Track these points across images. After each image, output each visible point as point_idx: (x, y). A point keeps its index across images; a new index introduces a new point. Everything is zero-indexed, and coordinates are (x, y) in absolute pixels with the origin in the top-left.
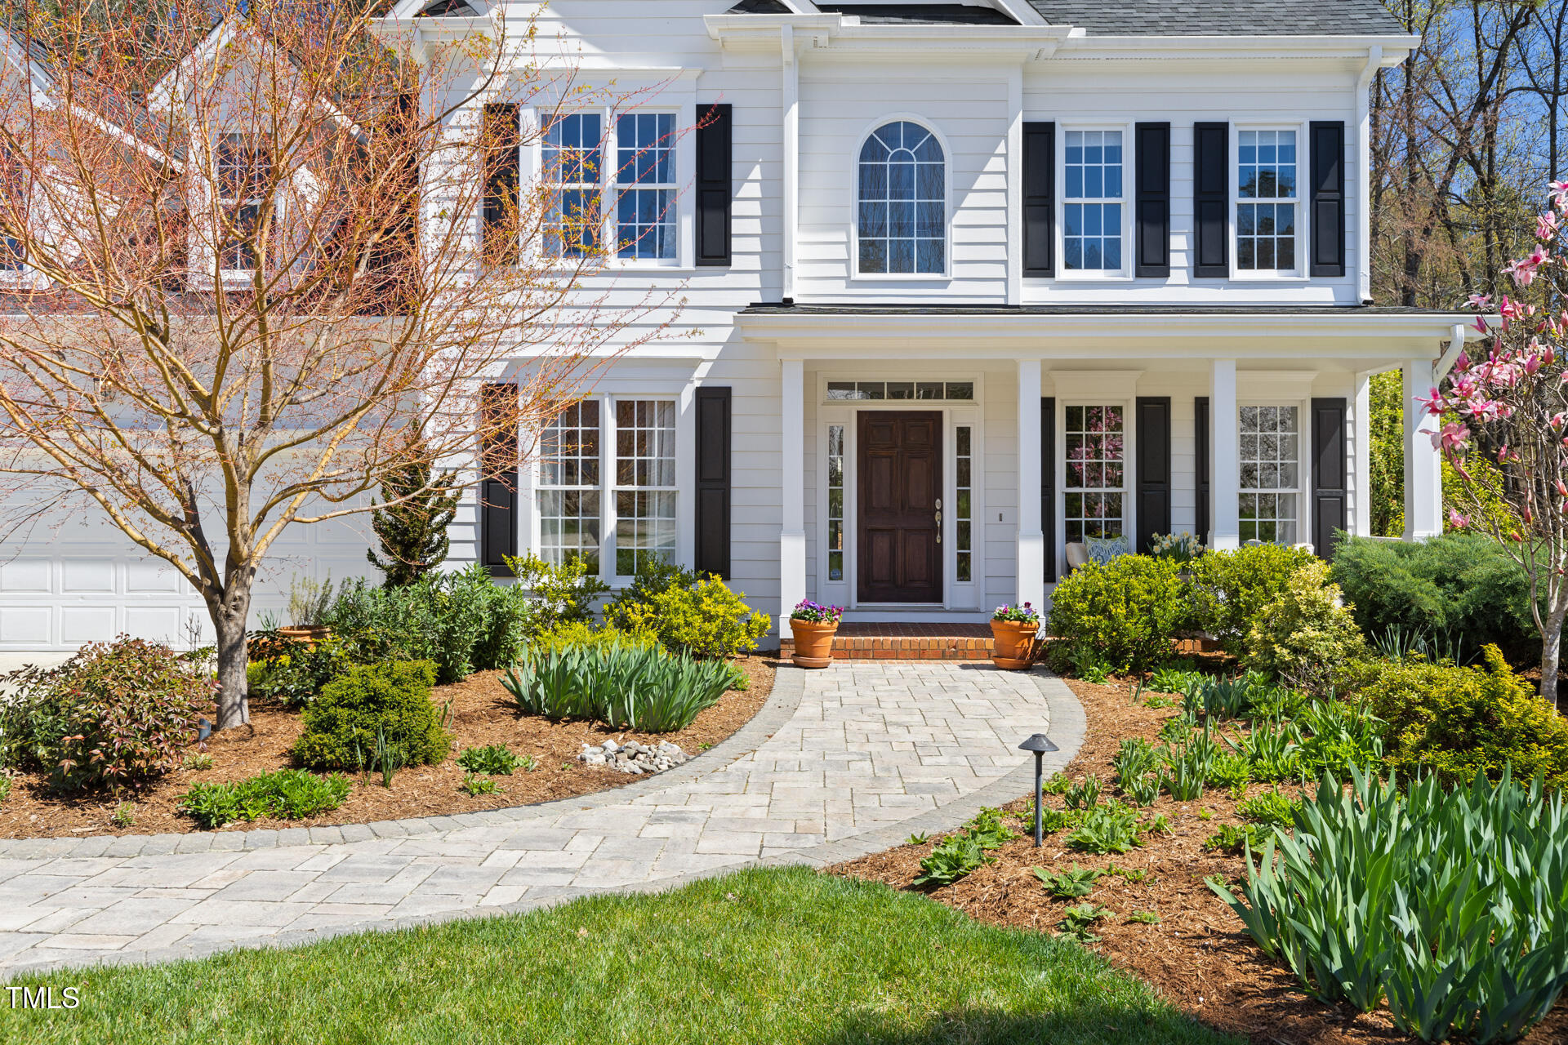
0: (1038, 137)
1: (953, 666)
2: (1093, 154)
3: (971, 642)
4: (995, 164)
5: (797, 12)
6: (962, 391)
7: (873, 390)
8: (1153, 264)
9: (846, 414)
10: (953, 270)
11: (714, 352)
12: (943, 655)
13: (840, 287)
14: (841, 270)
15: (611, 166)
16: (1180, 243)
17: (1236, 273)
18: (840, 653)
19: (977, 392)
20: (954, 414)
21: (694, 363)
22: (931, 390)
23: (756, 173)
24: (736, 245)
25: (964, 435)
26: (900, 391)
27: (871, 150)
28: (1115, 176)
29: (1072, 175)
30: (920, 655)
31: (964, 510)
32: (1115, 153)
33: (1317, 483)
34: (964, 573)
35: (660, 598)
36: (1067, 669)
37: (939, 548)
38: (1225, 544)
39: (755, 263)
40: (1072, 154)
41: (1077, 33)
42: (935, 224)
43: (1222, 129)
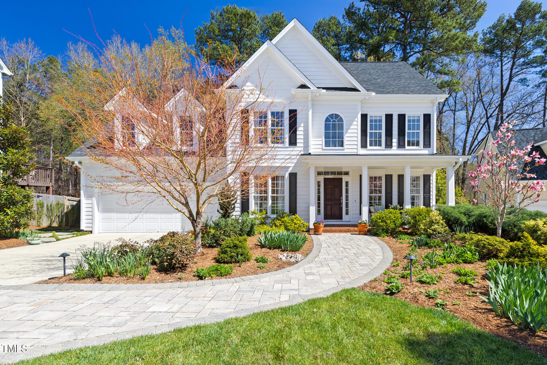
0: (364, 117)
1: (349, 234)
2: (376, 121)
3: (352, 228)
4: (355, 123)
5: (312, 88)
6: (347, 173)
7: (326, 173)
8: (389, 145)
9: (321, 178)
10: (345, 146)
11: (293, 165)
12: (346, 232)
13: (320, 150)
14: (320, 146)
15: (270, 122)
16: (395, 141)
17: (407, 147)
18: (325, 231)
19: (350, 173)
20: (345, 178)
21: (289, 167)
22: (340, 173)
23: (302, 125)
24: (298, 141)
25: (347, 183)
26: (333, 173)
27: (327, 120)
28: (380, 126)
29: (371, 126)
30: (341, 231)
31: (347, 199)
32: (380, 121)
33: (424, 193)
34: (347, 213)
35: (283, 219)
36: (376, 234)
37: (342, 208)
38: (408, 207)
39: (302, 145)
40: (371, 121)
41: (374, 94)
42: (341, 136)
43: (404, 115)
